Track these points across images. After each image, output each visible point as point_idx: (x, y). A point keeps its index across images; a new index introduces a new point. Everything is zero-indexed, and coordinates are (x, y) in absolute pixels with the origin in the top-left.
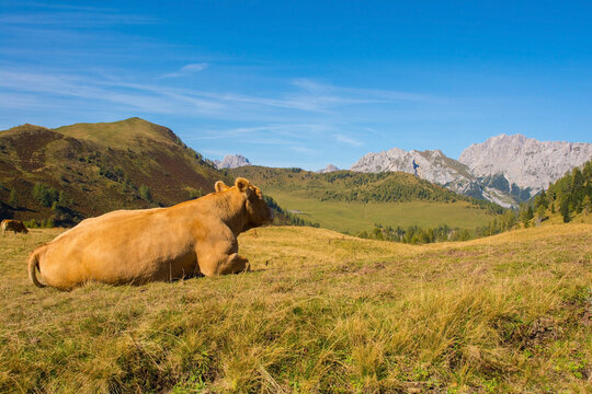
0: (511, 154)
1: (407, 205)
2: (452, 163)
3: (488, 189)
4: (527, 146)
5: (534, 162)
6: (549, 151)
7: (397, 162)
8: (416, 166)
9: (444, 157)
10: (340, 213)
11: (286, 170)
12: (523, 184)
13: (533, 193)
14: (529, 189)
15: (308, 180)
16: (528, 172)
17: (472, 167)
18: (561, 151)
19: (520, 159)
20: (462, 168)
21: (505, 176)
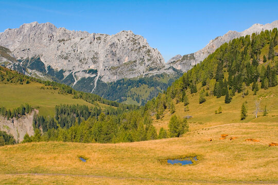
0: (45, 40)
3: (30, 71)
4: (57, 34)
5: (66, 48)
6: (77, 39)
12: (57, 66)
13: (66, 74)
14: (62, 71)
16: (61, 57)
17: (11, 48)
18: (87, 40)
19: (54, 45)
21: (42, 60)
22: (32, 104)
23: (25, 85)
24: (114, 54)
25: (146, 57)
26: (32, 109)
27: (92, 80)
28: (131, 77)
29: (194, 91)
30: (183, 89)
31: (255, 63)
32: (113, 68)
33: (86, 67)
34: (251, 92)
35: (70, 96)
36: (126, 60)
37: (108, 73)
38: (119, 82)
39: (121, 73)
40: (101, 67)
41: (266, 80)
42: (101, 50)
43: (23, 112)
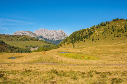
0: (43, 32)
1: (29, 41)
2: (33, 33)
3: (40, 38)
4: (46, 31)
5: (47, 33)
6: (50, 32)
7: (22, 33)
8: (26, 34)
9: (31, 32)
10: (15, 43)
11: (1, 35)
12: (45, 37)
13: (47, 39)
14: (46, 38)
15: (7, 37)
16: (46, 35)
17: (37, 34)
18: (52, 32)
19: (45, 33)
20: (35, 34)
21: (42, 36)
22: (38, 45)
23: (37, 41)
24: (57, 34)
25: (64, 35)
26: (38, 46)
27: (52, 40)
28: (61, 39)
29: (67, 42)
30: (65, 41)
31: (79, 36)
32: (57, 37)
33: (51, 37)
34: (78, 42)
35: (46, 43)
36: (60, 36)
37: (56, 38)
38: (58, 40)
39: (59, 38)
40: (55, 37)
41: (81, 39)
42: (55, 34)
43: (36, 47)
